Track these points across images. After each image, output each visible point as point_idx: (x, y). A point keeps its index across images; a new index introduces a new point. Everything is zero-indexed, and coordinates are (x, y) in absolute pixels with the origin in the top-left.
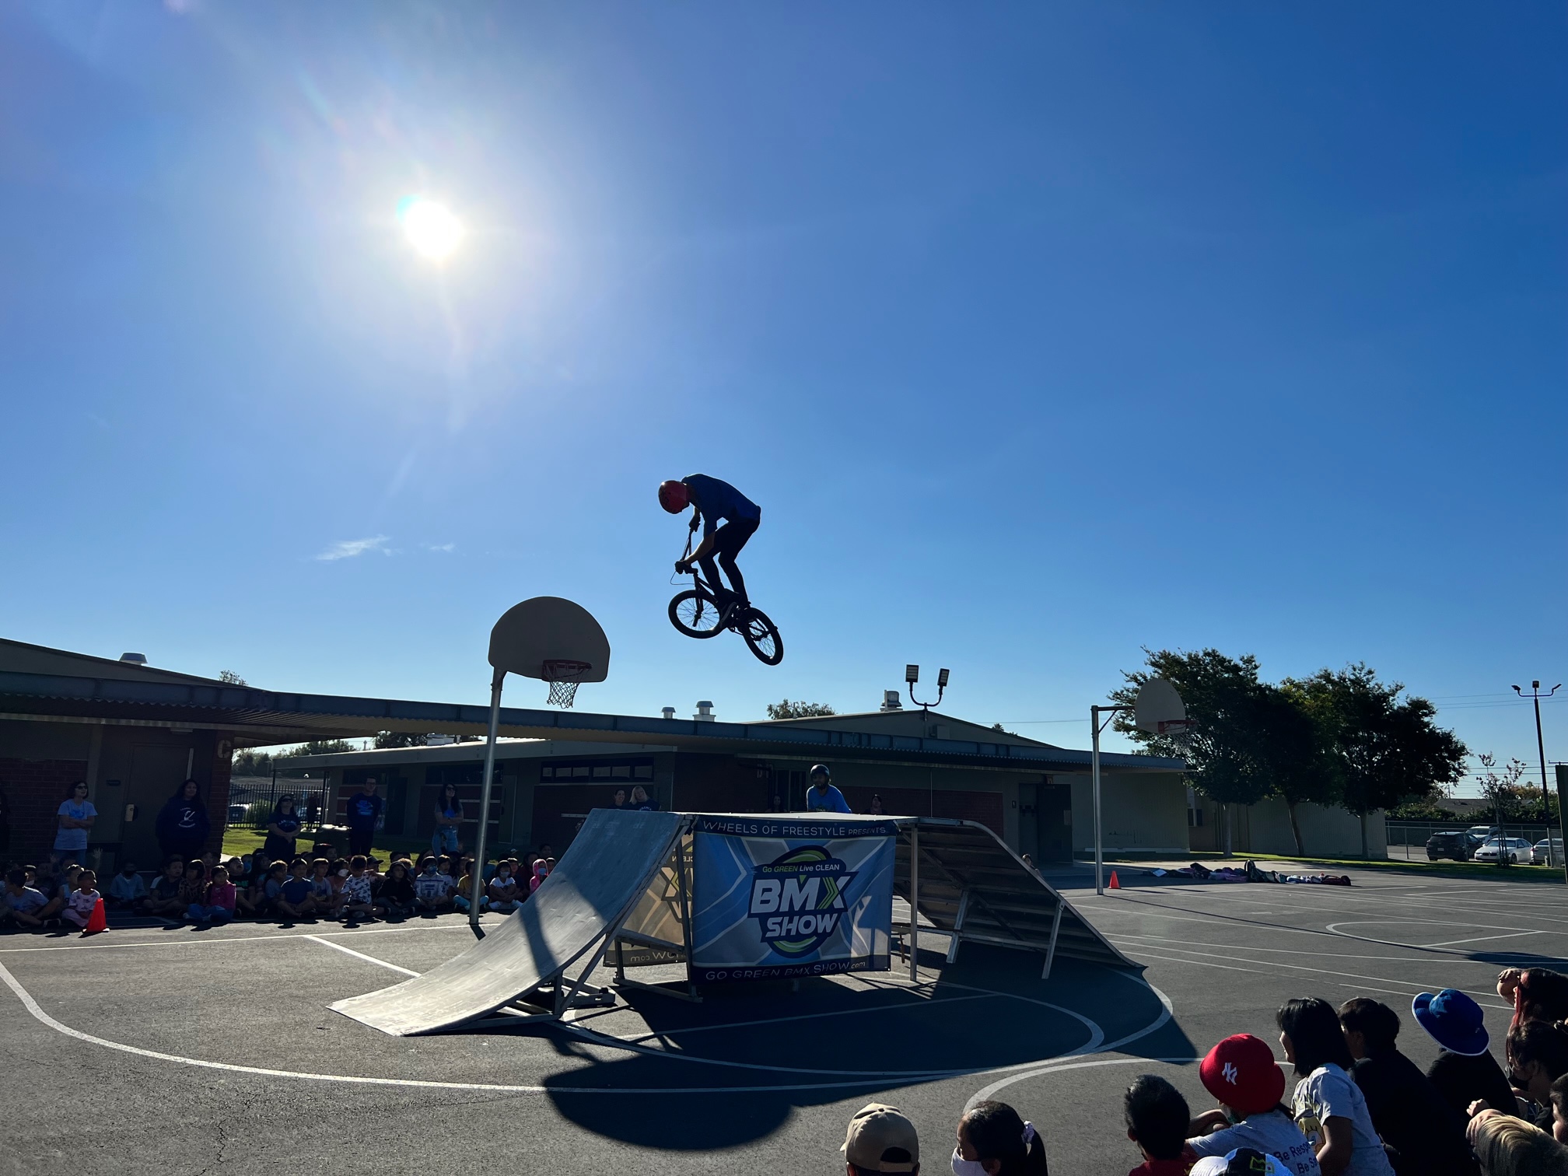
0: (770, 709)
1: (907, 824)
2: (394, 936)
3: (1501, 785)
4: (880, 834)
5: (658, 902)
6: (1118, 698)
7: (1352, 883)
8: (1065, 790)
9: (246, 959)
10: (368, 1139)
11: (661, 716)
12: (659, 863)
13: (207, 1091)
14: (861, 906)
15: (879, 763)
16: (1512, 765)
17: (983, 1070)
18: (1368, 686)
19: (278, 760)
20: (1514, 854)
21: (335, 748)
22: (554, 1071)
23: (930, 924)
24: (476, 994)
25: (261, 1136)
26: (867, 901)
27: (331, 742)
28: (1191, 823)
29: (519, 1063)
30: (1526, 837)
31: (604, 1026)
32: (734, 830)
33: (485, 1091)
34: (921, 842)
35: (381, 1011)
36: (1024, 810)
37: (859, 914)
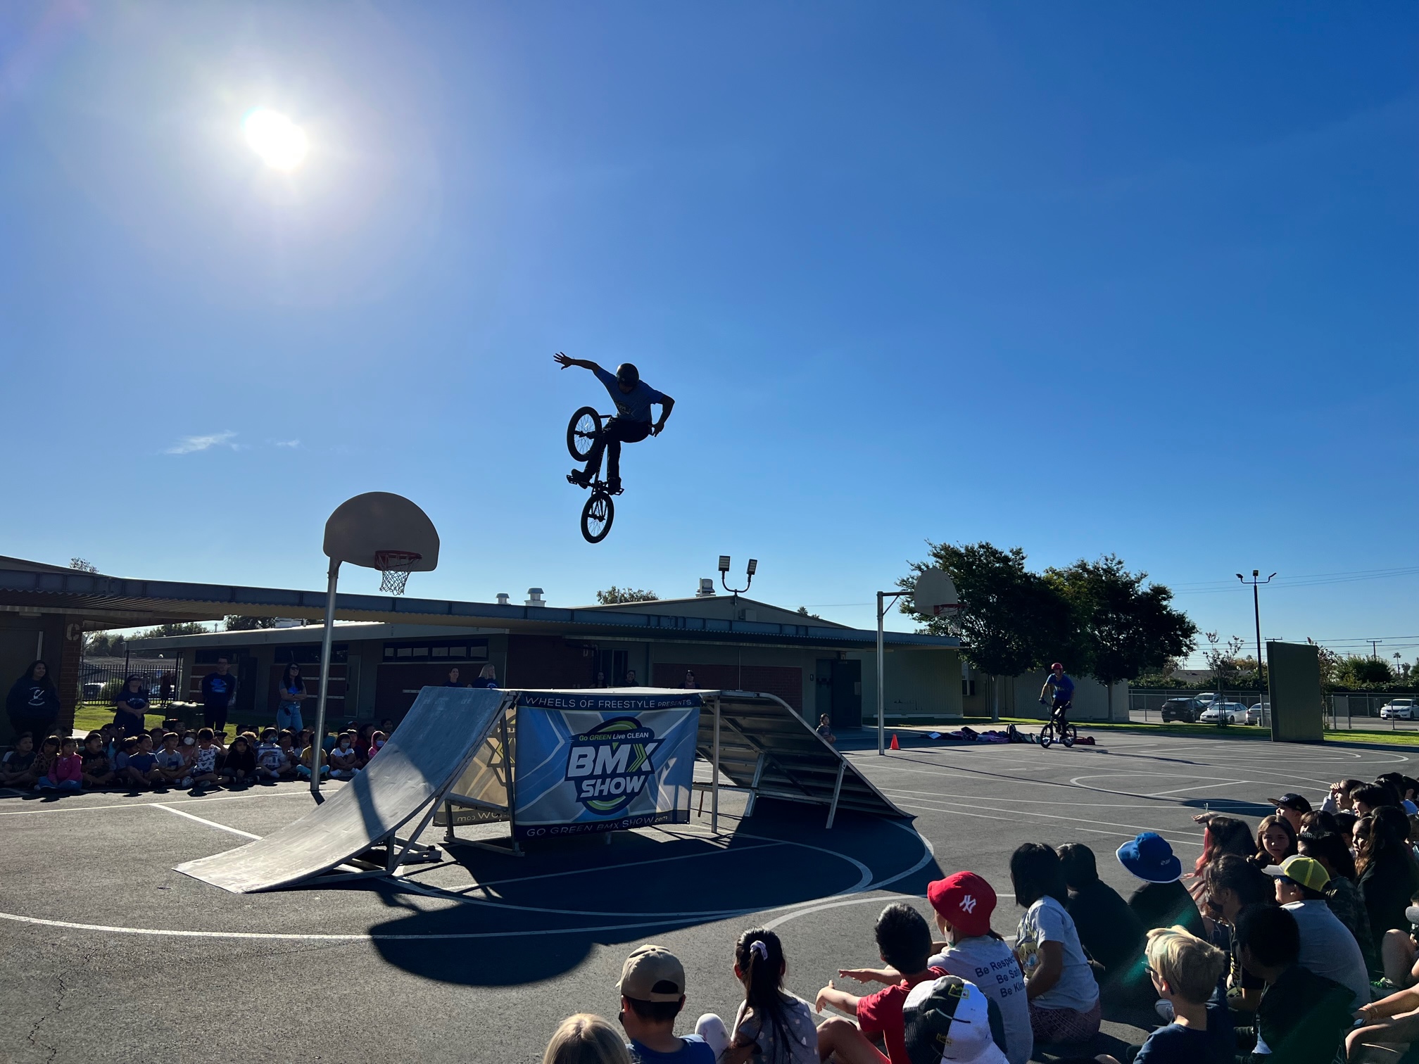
0: (600, 594)
1: (710, 697)
2: (238, 803)
3: (1223, 658)
4: (686, 706)
5: (484, 768)
6: (904, 585)
7: (1096, 743)
8: (856, 665)
9: (94, 827)
10: (200, 986)
11: (496, 601)
12: (485, 735)
13: (49, 947)
14: (667, 766)
15: (694, 642)
16: (1233, 641)
17: (765, 910)
18: (1117, 575)
19: (134, 642)
20: (1232, 716)
21: (189, 631)
22: (380, 921)
23: (732, 783)
24: (314, 854)
25: (98, 986)
26: (672, 762)
27: (184, 625)
28: (964, 692)
29: (348, 914)
30: (1244, 702)
31: (429, 880)
32: (554, 704)
33: (314, 940)
34: (723, 712)
35: (224, 872)
36: (820, 682)
37: (665, 774)
